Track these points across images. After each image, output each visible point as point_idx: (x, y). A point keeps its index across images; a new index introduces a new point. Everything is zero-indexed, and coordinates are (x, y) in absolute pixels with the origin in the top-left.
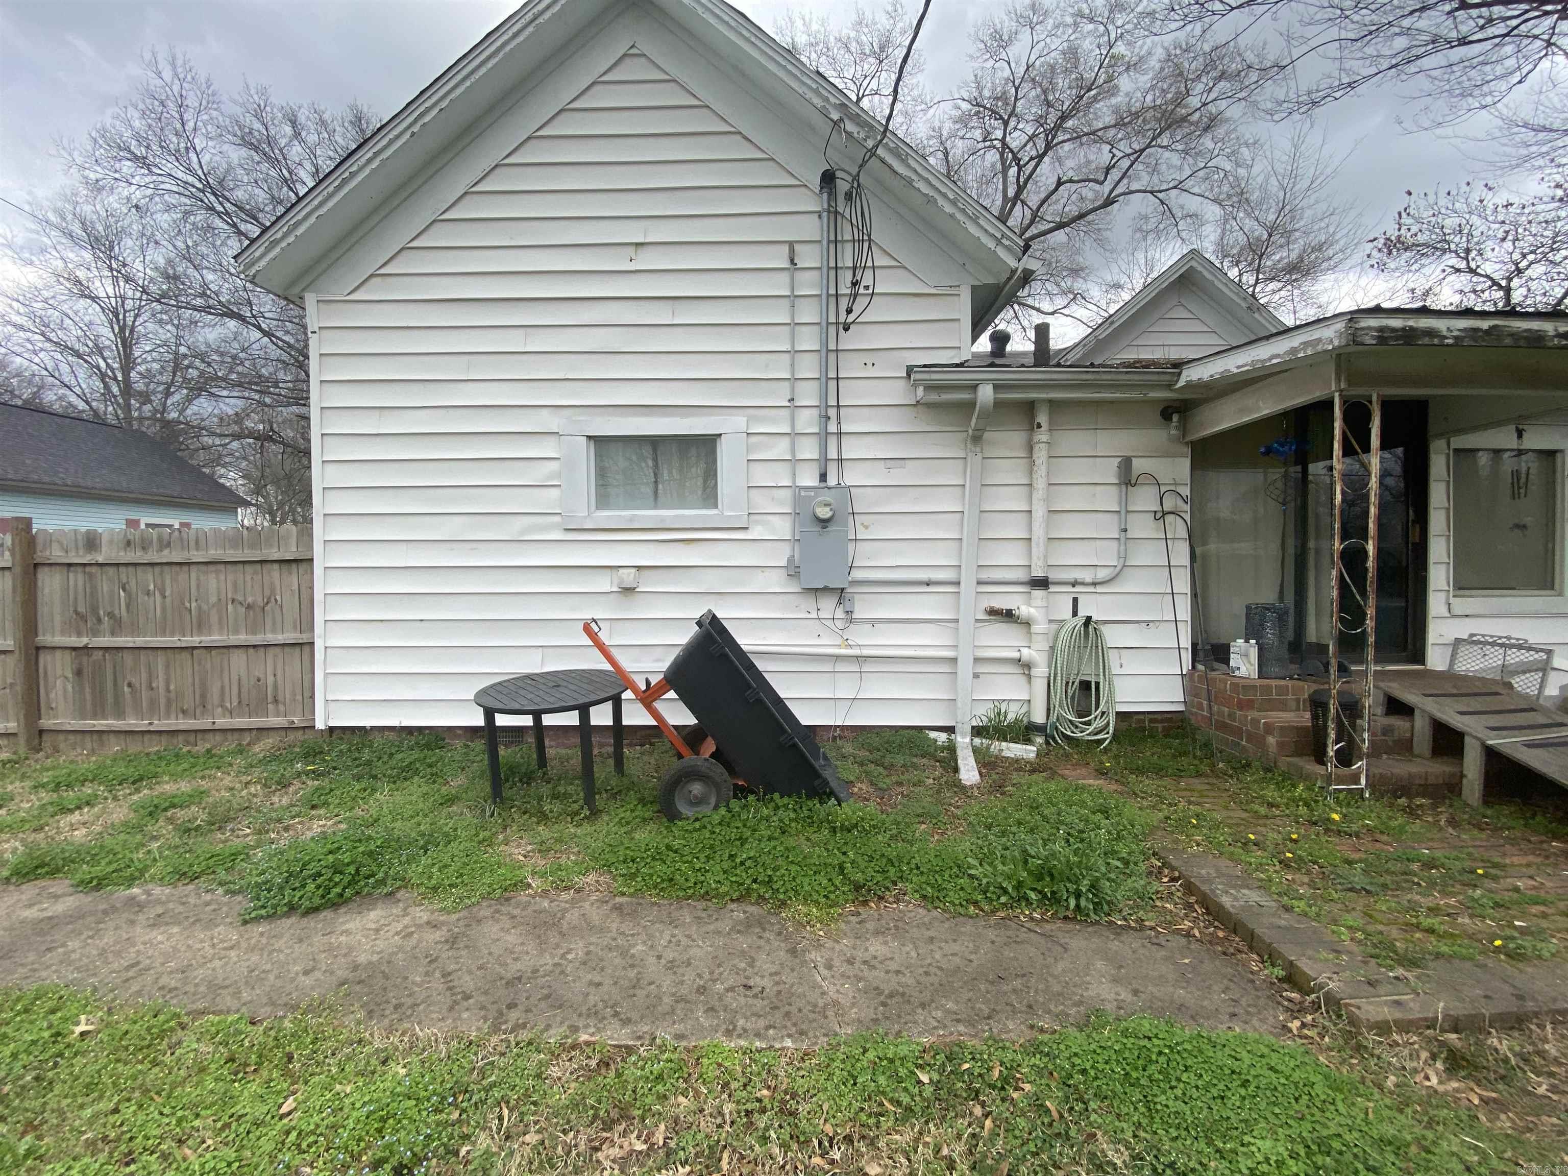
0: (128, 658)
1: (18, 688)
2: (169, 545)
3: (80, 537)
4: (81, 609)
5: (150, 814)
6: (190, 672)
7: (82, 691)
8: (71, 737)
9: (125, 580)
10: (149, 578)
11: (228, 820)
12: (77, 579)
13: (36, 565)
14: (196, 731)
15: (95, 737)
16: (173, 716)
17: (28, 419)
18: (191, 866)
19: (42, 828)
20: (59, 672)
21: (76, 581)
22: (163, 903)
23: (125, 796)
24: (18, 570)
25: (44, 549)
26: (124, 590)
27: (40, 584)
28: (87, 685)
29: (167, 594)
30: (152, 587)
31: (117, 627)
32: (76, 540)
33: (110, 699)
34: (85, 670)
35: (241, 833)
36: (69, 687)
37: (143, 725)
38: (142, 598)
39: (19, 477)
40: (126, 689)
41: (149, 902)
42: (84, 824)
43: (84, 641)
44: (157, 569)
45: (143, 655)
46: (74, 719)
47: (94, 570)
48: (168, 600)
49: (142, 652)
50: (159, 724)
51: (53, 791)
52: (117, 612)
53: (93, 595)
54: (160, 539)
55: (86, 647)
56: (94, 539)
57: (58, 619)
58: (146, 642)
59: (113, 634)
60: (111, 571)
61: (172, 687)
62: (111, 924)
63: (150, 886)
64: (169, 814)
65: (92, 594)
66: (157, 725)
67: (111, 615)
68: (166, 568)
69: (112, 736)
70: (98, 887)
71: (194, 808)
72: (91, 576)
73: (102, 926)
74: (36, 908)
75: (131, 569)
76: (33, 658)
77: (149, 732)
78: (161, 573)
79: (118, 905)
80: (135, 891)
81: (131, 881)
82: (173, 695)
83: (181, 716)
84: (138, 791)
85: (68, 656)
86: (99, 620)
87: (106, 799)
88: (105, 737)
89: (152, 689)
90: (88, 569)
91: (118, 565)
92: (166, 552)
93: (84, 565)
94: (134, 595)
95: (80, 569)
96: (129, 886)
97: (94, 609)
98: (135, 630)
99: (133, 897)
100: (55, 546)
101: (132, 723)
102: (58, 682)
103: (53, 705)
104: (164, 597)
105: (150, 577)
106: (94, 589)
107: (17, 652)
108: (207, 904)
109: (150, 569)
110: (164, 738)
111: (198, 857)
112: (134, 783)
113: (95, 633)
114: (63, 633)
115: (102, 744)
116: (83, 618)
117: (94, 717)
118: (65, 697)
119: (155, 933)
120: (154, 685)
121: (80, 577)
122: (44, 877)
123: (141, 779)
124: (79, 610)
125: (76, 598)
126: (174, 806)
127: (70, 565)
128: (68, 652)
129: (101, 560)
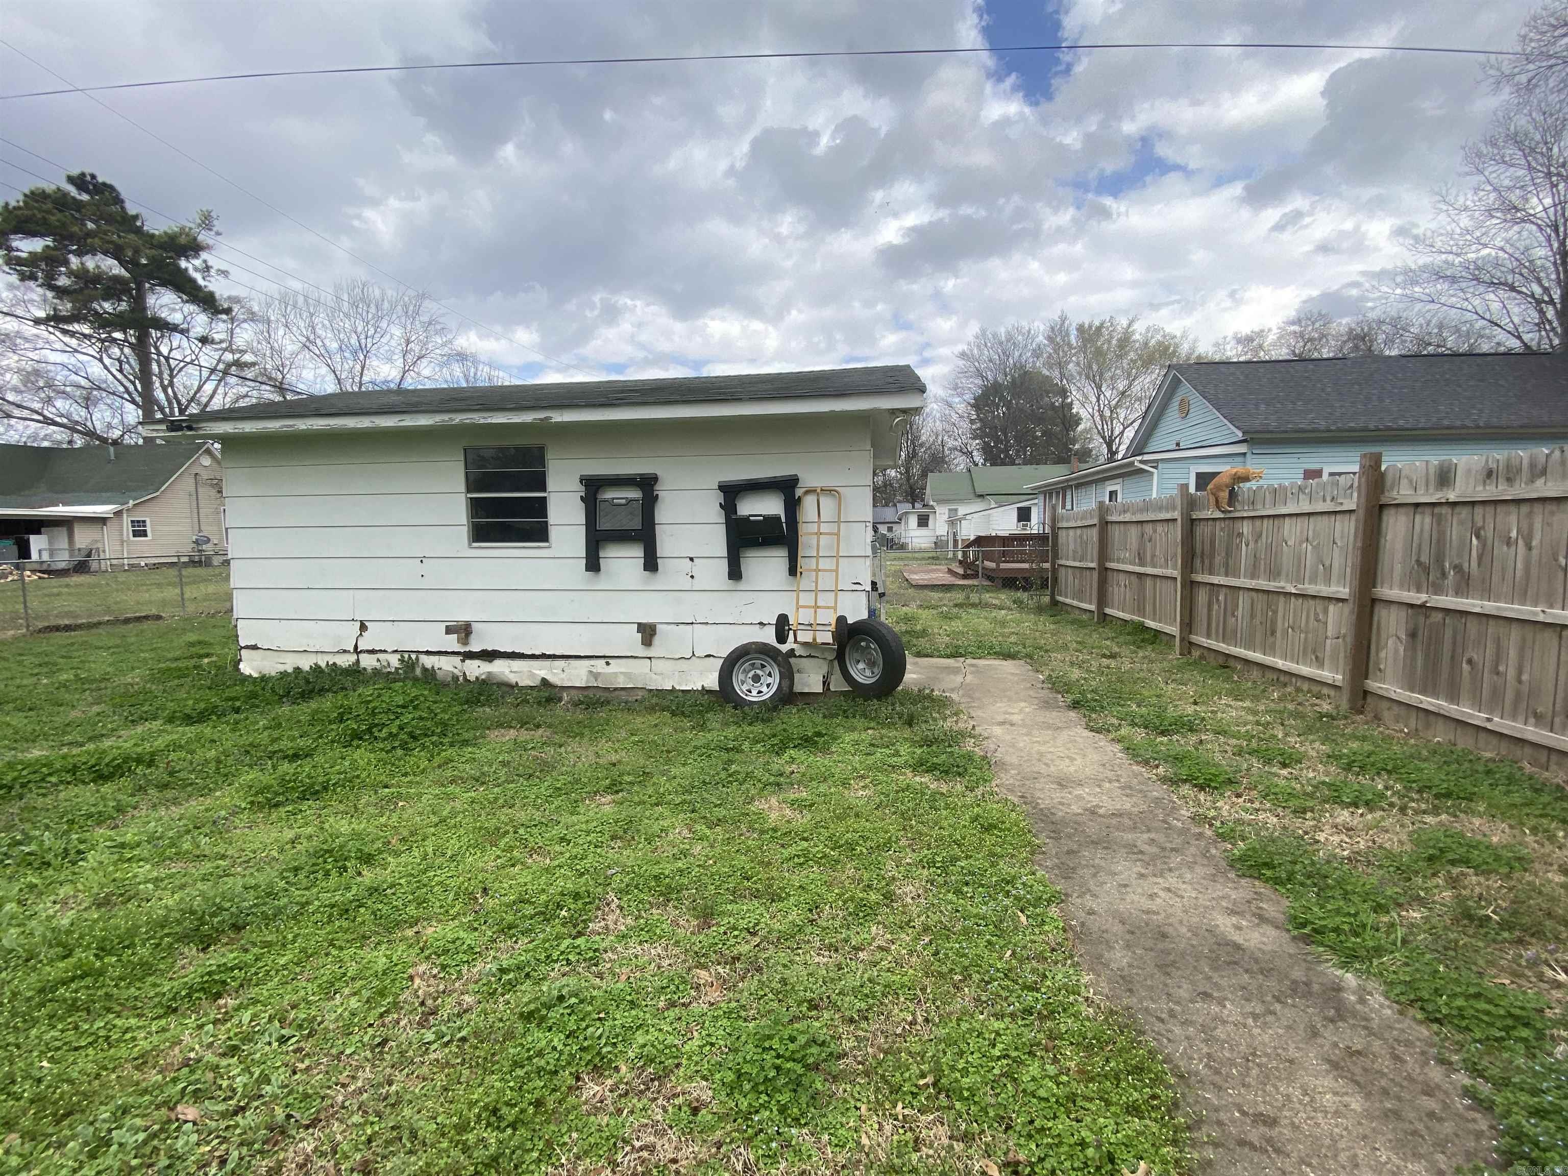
0: (1473, 627)
1: (1349, 639)
2: (1544, 472)
3: (1432, 471)
4: (1424, 558)
5: (1431, 859)
6: (1554, 660)
7: (1414, 659)
8: (1396, 709)
9: (1480, 524)
10: (1512, 522)
11: (1538, 934)
12: (1424, 521)
13: (1382, 507)
14: (1550, 750)
15: (1421, 715)
16: (1521, 718)
17: (1447, 366)
18: (1437, 992)
19: (1304, 812)
20: (1392, 630)
21: (1422, 523)
22: (1370, 1032)
23: (1417, 812)
24: (1361, 513)
25: (1392, 489)
26: (1478, 537)
27: (1384, 525)
28: (1420, 653)
29: (1534, 543)
30: (1514, 534)
31: (1464, 586)
32: (1427, 474)
33: (1445, 675)
34: (1420, 633)
35: (1550, 973)
36: (1402, 649)
37: (1478, 717)
38: (1500, 550)
39: (1429, 425)
40: (1465, 666)
41: (1354, 1014)
42: (1348, 830)
43: (1420, 598)
44: (1525, 509)
45: (1492, 628)
46: (1402, 688)
47: (1444, 510)
48: (1535, 552)
49: (1492, 622)
50: (1500, 723)
51: (1344, 769)
52: (1466, 565)
53: (1440, 543)
54: (1532, 466)
55: (1423, 606)
56: (1449, 471)
57: (1398, 568)
58: (1499, 608)
59: (1457, 593)
60: (1465, 512)
61: (1525, 677)
62: (1289, 1013)
63: (1371, 985)
64: (1455, 871)
65: (1438, 541)
66: (1498, 724)
67: (1458, 568)
68: (1538, 508)
69: (1441, 721)
70: (1307, 940)
71: (1495, 882)
72: (1439, 520)
73: (1278, 1007)
74: (1234, 920)
75: (1490, 510)
76: (1368, 609)
77: (1485, 729)
78: (1530, 514)
79: (1316, 987)
80: (1350, 979)
81: (1349, 958)
82: (1525, 689)
83: (1532, 720)
84: (1436, 811)
85: (1403, 613)
86: (1444, 575)
87: (1392, 805)
88: (1432, 718)
89: (1498, 673)
90: (1437, 510)
91: (1473, 503)
92: (1540, 482)
93: (1433, 505)
94: (1489, 542)
95: (1428, 510)
96: (1344, 966)
97: (1439, 560)
98: (1488, 593)
99: (1338, 988)
100: (1404, 482)
101: (1465, 711)
102: (1390, 642)
103: (1382, 667)
104: (1529, 548)
105: (1513, 518)
106: (1442, 534)
107: (1351, 601)
108: (1429, 1091)
109: (1513, 509)
110: (1504, 745)
111: (1457, 982)
112: (1437, 796)
113: (1438, 590)
114: (1401, 587)
115: (1428, 726)
116: (1427, 570)
117: (1423, 692)
118: (1395, 660)
119: (1328, 1082)
120: (1501, 668)
121: (1428, 520)
122: (1267, 881)
123: (1448, 795)
124: (1422, 559)
125: (1420, 545)
126: (1466, 862)
127: (1417, 505)
128: (1404, 608)
129: (1452, 497)
